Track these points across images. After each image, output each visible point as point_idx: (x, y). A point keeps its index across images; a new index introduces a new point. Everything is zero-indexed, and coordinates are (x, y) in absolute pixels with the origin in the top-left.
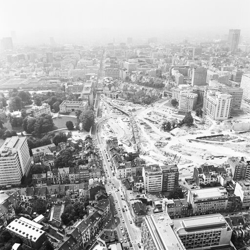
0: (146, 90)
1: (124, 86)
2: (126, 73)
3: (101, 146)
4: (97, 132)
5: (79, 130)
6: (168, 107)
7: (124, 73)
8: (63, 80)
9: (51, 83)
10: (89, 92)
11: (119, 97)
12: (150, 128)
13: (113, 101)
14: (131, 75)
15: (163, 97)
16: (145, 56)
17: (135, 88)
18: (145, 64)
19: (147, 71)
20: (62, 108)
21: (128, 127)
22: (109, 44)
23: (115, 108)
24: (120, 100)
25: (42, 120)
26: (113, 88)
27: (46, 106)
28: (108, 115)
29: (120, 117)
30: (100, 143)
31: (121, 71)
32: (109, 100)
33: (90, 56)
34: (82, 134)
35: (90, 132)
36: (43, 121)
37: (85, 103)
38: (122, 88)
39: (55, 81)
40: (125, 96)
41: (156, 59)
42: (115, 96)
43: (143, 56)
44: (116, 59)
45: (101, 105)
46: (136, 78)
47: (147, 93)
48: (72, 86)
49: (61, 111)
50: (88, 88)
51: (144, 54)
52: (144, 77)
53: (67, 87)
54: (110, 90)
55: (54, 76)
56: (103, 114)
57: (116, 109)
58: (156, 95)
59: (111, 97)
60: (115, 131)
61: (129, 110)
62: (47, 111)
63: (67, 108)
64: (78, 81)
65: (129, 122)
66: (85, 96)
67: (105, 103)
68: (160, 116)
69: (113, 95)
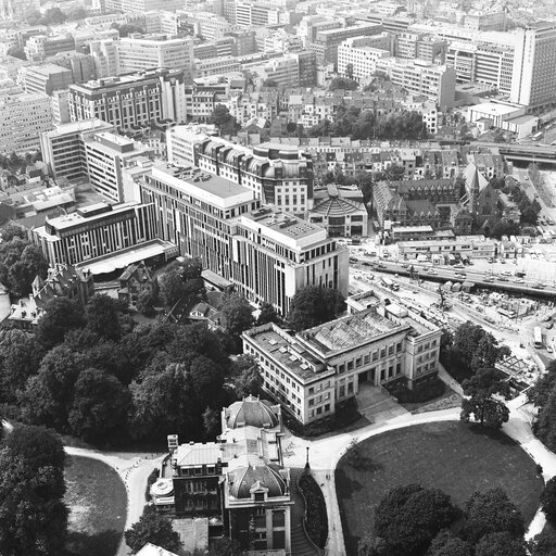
31: (166, 86)
42: (364, 224)
69: (348, 221)
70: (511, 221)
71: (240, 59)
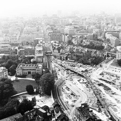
0: (91, 51)
1: (70, 49)
2: (68, 37)
3: (68, 112)
4: (59, 96)
5: (40, 94)
6: (115, 67)
7: (66, 37)
8: (13, 45)
9: (2, 47)
10: (42, 55)
11: (68, 59)
12: (110, 89)
13: (63, 62)
14: (72, 39)
15: (106, 58)
16: (77, 23)
17: (80, 50)
18: (81, 30)
19: (85, 35)
20: (19, 71)
21: (88, 89)
22: (44, 15)
23: (68, 69)
24: (70, 61)
25: (3, 85)
26: (61, 51)
27: (4, 70)
28: (63, 77)
29: (76, 79)
30: (66, 109)
31: (63, 36)
32: (59, 61)
33: (32, 24)
34: (44, 98)
35: (52, 96)
36: (3, 87)
37: (40, 66)
38: (68, 50)
39: (6, 45)
40: (75, 58)
41: (88, 26)
42: (65, 58)
43: (76, 23)
44: (55, 27)
45: (53, 67)
46: (78, 42)
47: (93, 54)
48: (24, 49)
49: (18, 74)
50: (40, 51)
51: (76, 22)
52: (84, 41)
53: (19, 51)
54: (59, 52)
55: (5, 41)
56: (58, 76)
57: (69, 71)
58: (100, 56)
59: (61, 59)
60: (77, 94)
61: (82, 71)
62: (5, 75)
63: (24, 71)
64: (27, 45)
65: (86, 83)
66: (39, 59)
67: (57, 65)
68: (113, 76)
69: (62, 57)
70: (89, 63)
71: (85, 34)
